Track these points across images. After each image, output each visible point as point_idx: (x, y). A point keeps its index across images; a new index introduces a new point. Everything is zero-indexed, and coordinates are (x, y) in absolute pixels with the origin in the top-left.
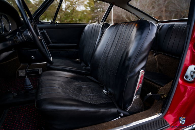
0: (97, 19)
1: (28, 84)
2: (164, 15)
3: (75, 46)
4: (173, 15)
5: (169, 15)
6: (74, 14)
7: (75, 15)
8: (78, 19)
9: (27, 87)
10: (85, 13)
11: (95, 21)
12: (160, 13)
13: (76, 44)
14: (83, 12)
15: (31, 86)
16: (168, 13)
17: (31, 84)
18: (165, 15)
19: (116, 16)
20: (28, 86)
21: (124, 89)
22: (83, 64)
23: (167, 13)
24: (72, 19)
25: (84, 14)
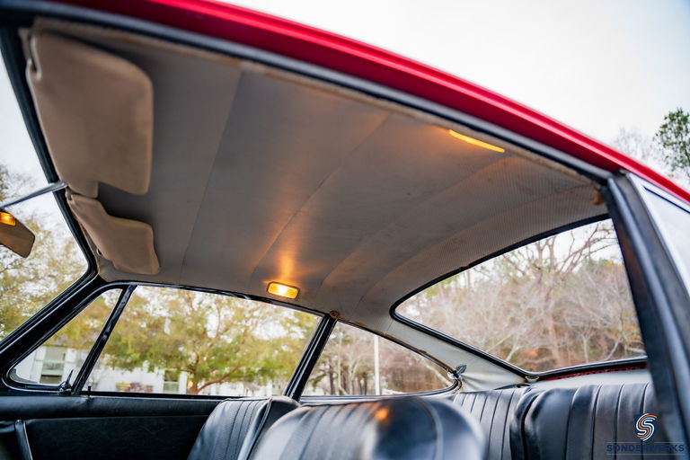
0: (328, 367)
2: (555, 343)
4: (585, 341)
5: (570, 343)
6: (245, 350)
7: (248, 355)
8: (257, 369)
10: (284, 348)
11: (322, 373)
12: (542, 337)
14: (275, 345)
16: (567, 334)
18: (559, 345)
19: (392, 357)
23: (563, 335)
24: (237, 367)
25: (281, 351)
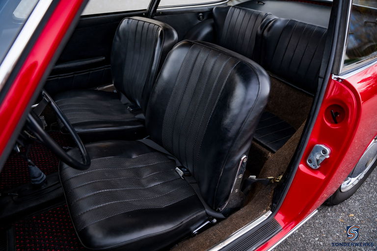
1: (36, 175)
3: (103, 60)
9: (35, 180)
13: (104, 58)
15: (42, 176)
17: (41, 171)
20: (37, 177)
21: (217, 187)
22: (124, 100)
